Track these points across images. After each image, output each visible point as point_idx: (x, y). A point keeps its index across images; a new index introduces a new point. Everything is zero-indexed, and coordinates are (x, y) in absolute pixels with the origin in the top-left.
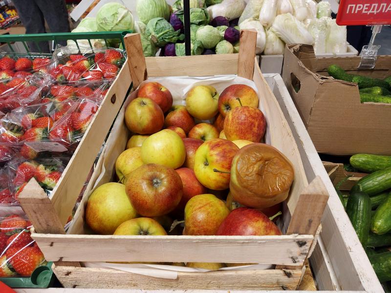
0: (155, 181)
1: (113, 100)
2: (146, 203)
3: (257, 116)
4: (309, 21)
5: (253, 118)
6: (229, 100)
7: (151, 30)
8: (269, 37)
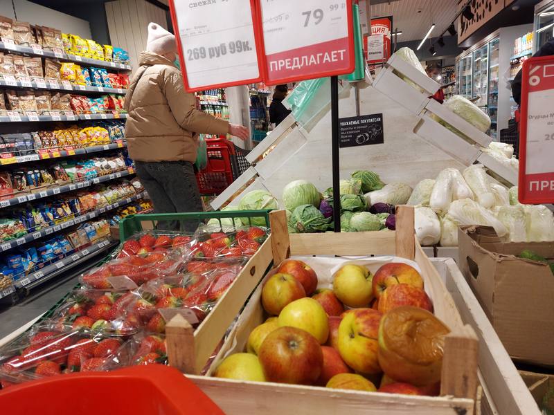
0: (291, 343)
1: (252, 271)
2: (281, 366)
3: (417, 294)
4: (498, 208)
5: (413, 296)
6: (384, 279)
7: (298, 217)
8: (445, 225)
